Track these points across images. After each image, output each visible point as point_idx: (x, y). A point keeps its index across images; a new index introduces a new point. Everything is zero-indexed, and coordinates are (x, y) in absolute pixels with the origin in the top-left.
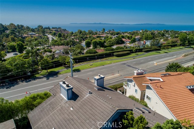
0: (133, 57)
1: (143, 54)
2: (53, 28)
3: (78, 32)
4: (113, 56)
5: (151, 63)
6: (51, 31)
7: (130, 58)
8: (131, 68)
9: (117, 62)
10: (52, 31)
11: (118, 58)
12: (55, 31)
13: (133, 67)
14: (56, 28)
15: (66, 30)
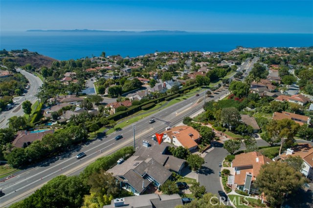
0: (158, 108)
1: (166, 104)
2: (13, 51)
3: (70, 63)
4: (141, 109)
5: (173, 113)
6: (12, 58)
7: (155, 110)
8: (160, 121)
9: (147, 116)
10: (13, 56)
11: (146, 111)
12: (19, 56)
13: (161, 120)
14: (19, 51)
15: (37, 53)
